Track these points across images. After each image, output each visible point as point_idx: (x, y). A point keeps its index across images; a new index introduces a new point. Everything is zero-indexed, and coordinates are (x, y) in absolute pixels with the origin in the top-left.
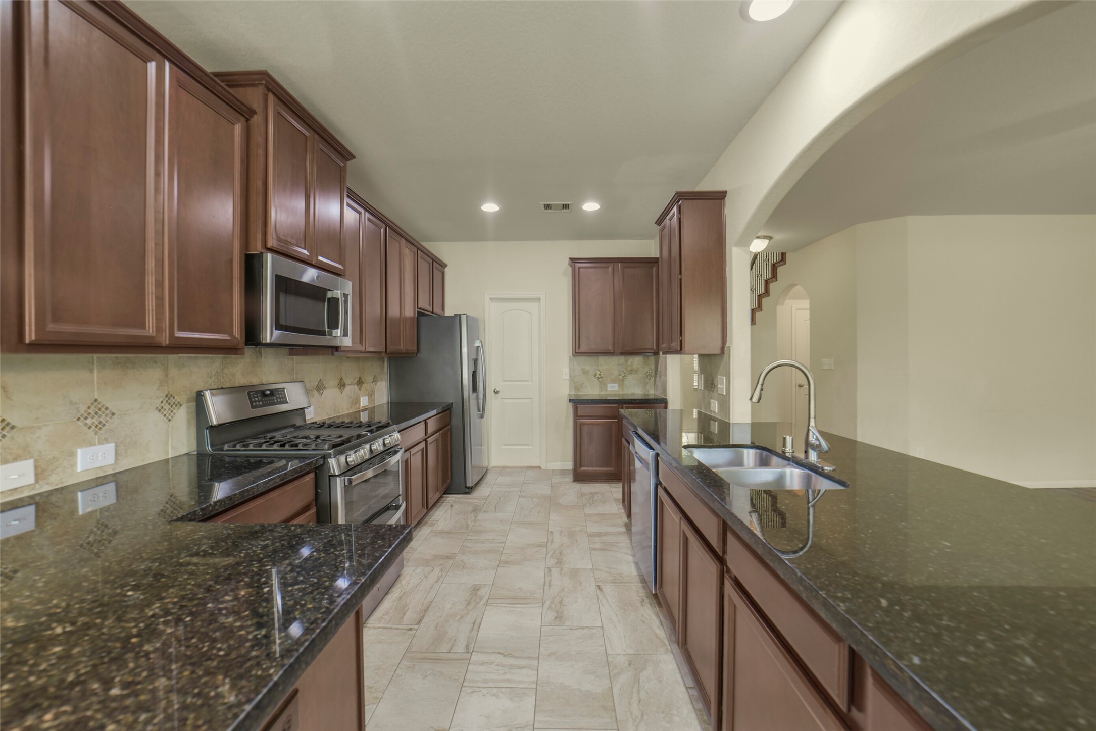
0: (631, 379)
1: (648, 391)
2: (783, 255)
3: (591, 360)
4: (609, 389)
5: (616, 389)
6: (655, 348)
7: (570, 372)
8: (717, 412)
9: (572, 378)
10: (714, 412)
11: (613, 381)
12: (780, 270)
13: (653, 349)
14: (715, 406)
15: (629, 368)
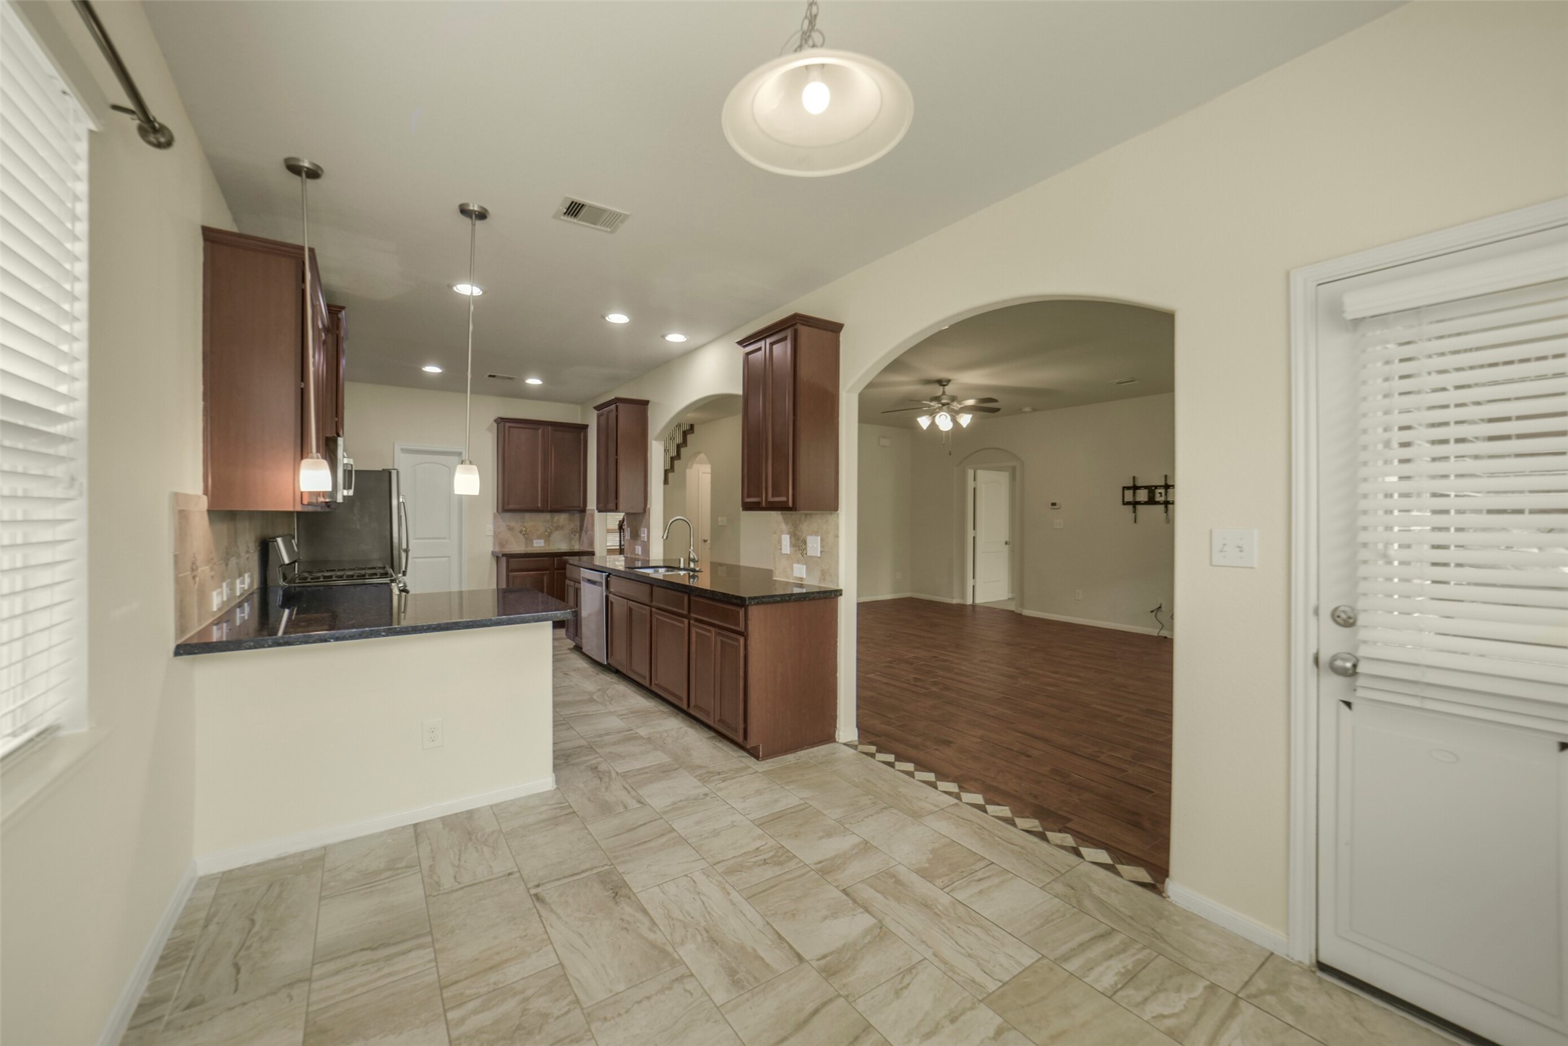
0: (557, 535)
1: (573, 546)
2: (692, 427)
3: (518, 516)
4: (535, 545)
5: (543, 545)
6: (582, 506)
7: (494, 529)
8: (640, 553)
9: (496, 535)
10: (638, 555)
11: (539, 538)
12: (689, 437)
13: (580, 507)
14: (639, 550)
15: (555, 525)
